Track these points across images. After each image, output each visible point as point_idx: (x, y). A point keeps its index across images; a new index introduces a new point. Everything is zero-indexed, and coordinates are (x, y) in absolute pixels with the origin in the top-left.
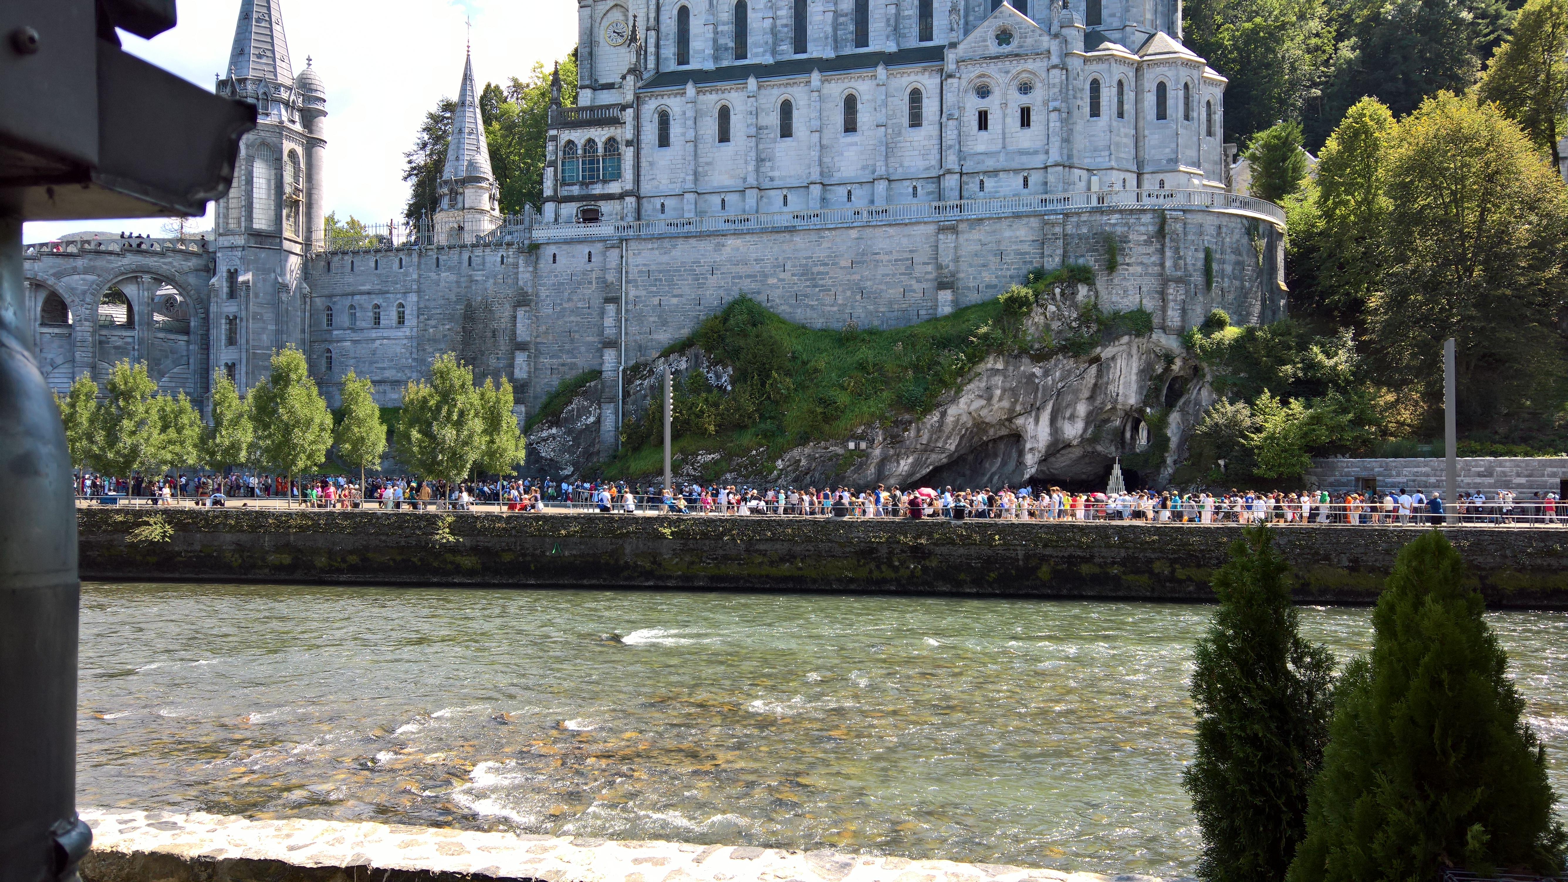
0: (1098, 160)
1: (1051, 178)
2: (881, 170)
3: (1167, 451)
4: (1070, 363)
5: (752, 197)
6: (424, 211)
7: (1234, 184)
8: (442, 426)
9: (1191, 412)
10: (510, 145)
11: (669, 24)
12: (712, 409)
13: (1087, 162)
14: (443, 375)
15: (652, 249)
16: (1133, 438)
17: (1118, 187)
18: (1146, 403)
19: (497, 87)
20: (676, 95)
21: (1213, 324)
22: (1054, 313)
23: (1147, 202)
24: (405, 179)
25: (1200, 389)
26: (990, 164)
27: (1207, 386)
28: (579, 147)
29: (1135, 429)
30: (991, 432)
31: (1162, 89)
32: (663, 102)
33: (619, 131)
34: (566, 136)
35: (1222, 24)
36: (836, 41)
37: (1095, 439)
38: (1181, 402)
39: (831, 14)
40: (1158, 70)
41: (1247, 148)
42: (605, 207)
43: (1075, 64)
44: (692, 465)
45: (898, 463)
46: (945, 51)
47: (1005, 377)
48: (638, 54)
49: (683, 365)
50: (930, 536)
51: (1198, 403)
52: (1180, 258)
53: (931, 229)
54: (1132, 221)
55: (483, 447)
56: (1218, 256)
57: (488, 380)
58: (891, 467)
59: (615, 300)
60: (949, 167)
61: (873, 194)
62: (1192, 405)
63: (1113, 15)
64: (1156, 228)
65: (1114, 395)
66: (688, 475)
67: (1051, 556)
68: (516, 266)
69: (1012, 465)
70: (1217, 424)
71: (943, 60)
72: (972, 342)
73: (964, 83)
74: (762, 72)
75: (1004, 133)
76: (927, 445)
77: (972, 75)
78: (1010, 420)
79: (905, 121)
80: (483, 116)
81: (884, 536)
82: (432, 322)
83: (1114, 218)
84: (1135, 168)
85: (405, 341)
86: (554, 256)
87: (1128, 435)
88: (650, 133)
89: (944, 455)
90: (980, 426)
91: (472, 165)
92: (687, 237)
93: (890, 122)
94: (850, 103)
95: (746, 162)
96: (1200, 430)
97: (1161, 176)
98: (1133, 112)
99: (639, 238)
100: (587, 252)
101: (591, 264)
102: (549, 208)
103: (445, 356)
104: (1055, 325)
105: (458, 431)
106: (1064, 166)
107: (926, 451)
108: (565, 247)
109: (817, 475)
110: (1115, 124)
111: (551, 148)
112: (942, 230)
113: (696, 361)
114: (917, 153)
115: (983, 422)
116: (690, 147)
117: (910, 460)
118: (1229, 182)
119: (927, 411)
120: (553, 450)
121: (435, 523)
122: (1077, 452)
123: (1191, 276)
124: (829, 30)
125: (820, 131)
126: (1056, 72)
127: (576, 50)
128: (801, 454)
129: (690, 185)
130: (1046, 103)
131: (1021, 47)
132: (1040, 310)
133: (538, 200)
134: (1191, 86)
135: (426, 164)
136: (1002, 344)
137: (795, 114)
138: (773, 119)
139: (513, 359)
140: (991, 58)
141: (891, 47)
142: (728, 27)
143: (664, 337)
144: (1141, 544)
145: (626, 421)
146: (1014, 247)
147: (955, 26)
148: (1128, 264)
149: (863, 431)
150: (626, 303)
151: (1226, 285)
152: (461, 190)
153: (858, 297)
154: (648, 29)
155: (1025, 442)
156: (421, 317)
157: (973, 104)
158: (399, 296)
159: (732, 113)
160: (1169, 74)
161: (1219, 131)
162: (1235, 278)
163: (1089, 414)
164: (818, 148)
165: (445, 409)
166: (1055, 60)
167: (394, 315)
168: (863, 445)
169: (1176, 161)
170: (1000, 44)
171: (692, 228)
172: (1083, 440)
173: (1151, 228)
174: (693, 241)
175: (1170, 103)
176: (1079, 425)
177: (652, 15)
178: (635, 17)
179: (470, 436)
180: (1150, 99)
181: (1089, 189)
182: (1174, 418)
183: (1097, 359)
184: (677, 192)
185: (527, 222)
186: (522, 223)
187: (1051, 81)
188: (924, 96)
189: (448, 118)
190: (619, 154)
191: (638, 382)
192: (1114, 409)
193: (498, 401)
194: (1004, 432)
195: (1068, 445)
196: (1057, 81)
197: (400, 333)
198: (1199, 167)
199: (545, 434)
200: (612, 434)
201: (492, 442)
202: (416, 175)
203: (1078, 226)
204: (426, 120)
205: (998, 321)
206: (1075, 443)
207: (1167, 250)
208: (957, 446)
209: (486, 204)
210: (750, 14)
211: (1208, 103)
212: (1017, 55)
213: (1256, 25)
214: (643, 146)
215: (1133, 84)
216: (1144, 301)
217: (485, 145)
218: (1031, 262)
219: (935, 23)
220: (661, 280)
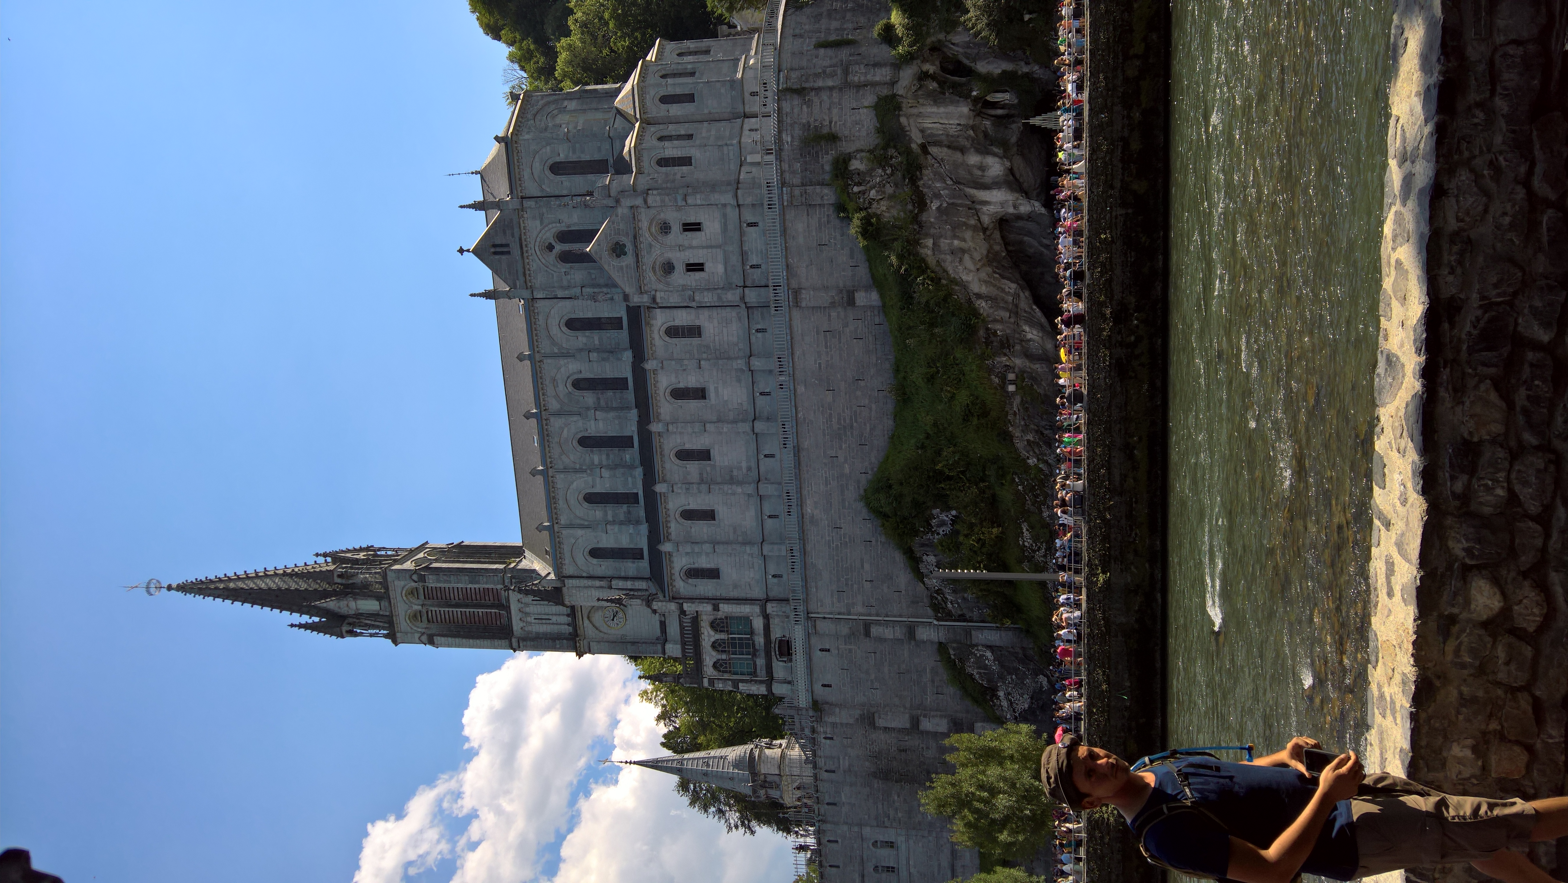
0: (732, 157)
1: (749, 200)
2: (740, 363)
3: (1016, 72)
4: (927, 173)
5: (767, 489)
6: (781, 815)
7: (756, 26)
8: (994, 808)
9: (976, 51)
10: (721, 727)
11: (604, 567)
12: (976, 530)
13: (733, 167)
14: (942, 805)
15: (817, 588)
16: (1003, 107)
17: (757, 136)
18: (967, 96)
19: (665, 736)
20: (671, 562)
21: (889, 36)
22: (877, 192)
23: (772, 106)
24: (753, 833)
25: (953, 44)
26: (735, 259)
27: (949, 37)
28: (719, 657)
29: (994, 105)
30: (997, 248)
31: (666, 100)
32: (677, 574)
33: (704, 617)
34: (709, 670)
35: (611, 48)
36: (622, 409)
37: (1004, 144)
38: (966, 61)
39: (597, 413)
40: (648, 103)
41: (721, 15)
42: (777, 633)
43: (643, 183)
44: (1034, 551)
45: (1030, 340)
46: (631, 305)
47: (941, 236)
48: (633, 597)
49: (931, 559)
50: (1102, 304)
51: (967, 45)
52: (824, 72)
53: (796, 314)
54: (789, 121)
55: (1017, 767)
56: (823, 35)
57: (948, 758)
58: (1035, 348)
59: (867, 626)
60: (738, 298)
61: (763, 371)
62: (969, 51)
63: (599, 149)
64: (795, 96)
65: (959, 128)
66: (1045, 556)
67: (1122, 181)
68: (834, 725)
69: (1030, 226)
70: (988, 25)
71: (640, 307)
72: (905, 270)
73: (660, 286)
74: (650, 478)
75: (707, 247)
76: (1010, 311)
77: (653, 278)
78: (985, 230)
79: (695, 341)
80: (693, 751)
81: (1103, 352)
82: (892, 813)
83: (786, 138)
84: (739, 121)
85: (911, 842)
86: (824, 686)
87: (1000, 112)
88: (706, 587)
89: (1021, 294)
90: (991, 259)
91: (738, 763)
92: (804, 552)
93: (696, 356)
94: (679, 394)
95: (734, 494)
96: (993, 40)
97: (747, 95)
98: (687, 125)
99: (806, 601)
100: (819, 653)
101: (832, 650)
102: (779, 689)
103: (923, 801)
104: (889, 190)
105: (1000, 792)
106: (738, 188)
107: (1017, 313)
108: (815, 675)
109: (1043, 423)
110: (698, 142)
111: (721, 685)
112: (797, 304)
113: (927, 545)
114: (725, 330)
115: (987, 256)
116: (720, 549)
117: (1027, 328)
118: (753, 31)
119: (975, 313)
120: (1022, 695)
121: (1097, 821)
122: (1018, 162)
123: (842, 61)
124: (612, 414)
125: (704, 423)
126: (650, 200)
127: (631, 657)
128: (1021, 439)
129: (755, 550)
130: (679, 209)
131: (627, 233)
132: (875, 205)
133: (771, 700)
134: (663, 72)
135: (739, 811)
136: (908, 241)
137: (688, 446)
138: (693, 467)
139: (928, 733)
140: (638, 262)
141: (628, 356)
142: (610, 511)
143: (903, 577)
144: (1108, 90)
145: (989, 619)
146: (814, 234)
147: (609, 296)
148: (831, 122)
149: (996, 376)
150: (870, 615)
151: (850, 26)
152: (762, 777)
153: (862, 383)
154: (610, 587)
155: (1007, 214)
156: (887, 824)
157: (680, 277)
158: (865, 845)
159: (687, 508)
160: (652, 93)
161: (706, 43)
162: (844, 18)
163: (979, 151)
164: (720, 425)
165: (977, 804)
166: (639, 201)
167: (884, 852)
168: (1011, 376)
169: (733, 82)
170: (625, 254)
171: (796, 548)
172: (1005, 156)
173: (796, 102)
174: (809, 548)
175: (678, 91)
176: (990, 160)
177: (597, 583)
178: (598, 600)
179: (1005, 779)
180: (675, 110)
181: (759, 164)
182: (982, 67)
183: (924, 147)
184: (761, 562)
185: (792, 712)
186: (792, 717)
187: (659, 204)
188: (672, 324)
189: (695, 787)
190: (726, 618)
191: (949, 605)
192: (973, 128)
193: (968, 749)
194: (997, 235)
195: (1011, 171)
196: (658, 198)
197: (903, 847)
198: (739, 60)
199: (1005, 704)
200: (1003, 634)
201: (1011, 757)
202: (749, 821)
203: (794, 172)
204: (697, 808)
205: (886, 246)
206: (1008, 164)
207: (816, 85)
208: (1012, 282)
209: (774, 753)
210: (598, 489)
211: (679, 55)
212: (635, 237)
213: (611, 17)
214: (718, 594)
215: (661, 126)
216: (866, 104)
217: (719, 750)
218: (828, 216)
219: (606, 315)
220: (847, 580)
